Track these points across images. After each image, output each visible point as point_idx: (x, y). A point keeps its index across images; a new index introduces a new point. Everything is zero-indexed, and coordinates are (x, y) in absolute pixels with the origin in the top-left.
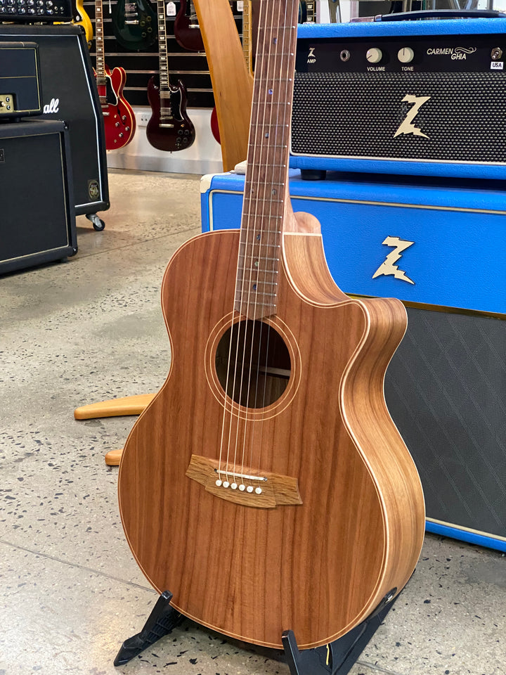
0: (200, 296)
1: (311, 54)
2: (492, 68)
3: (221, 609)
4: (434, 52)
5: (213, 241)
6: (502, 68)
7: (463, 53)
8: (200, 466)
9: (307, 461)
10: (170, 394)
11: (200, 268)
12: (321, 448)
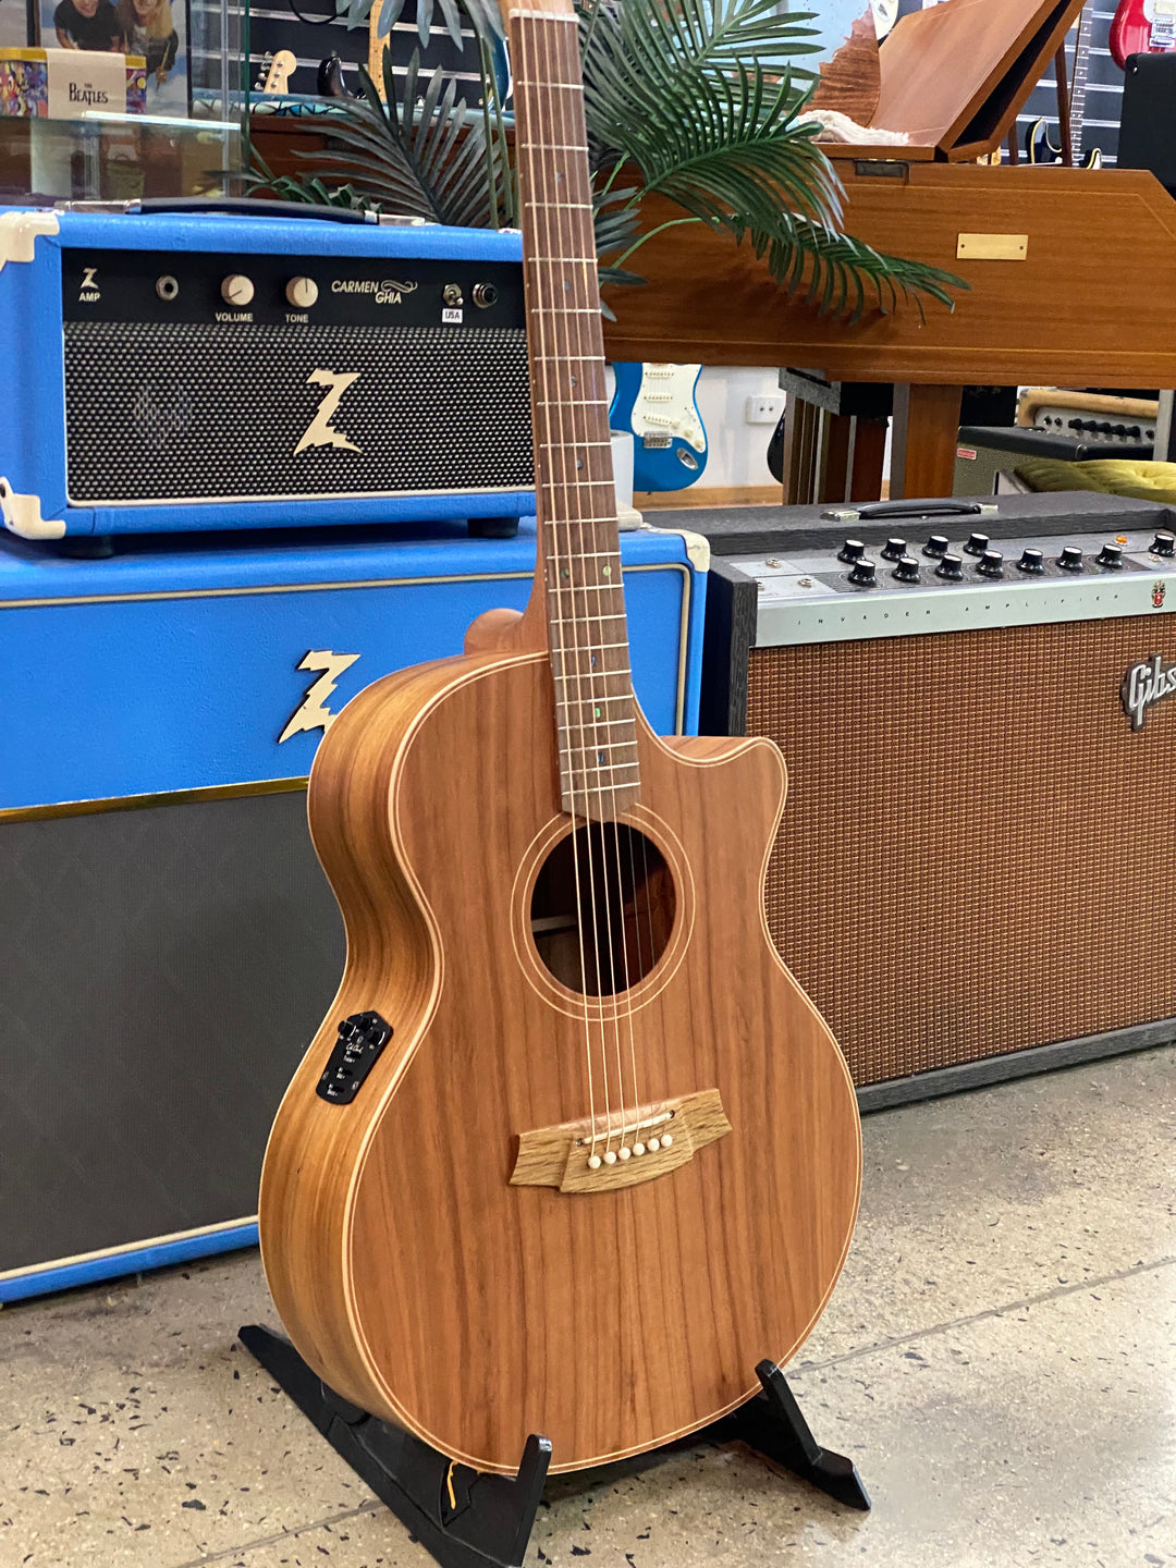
1: (87, 282)
2: (444, 320)
4: (344, 287)
6: (460, 320)
8: (543, 1150)
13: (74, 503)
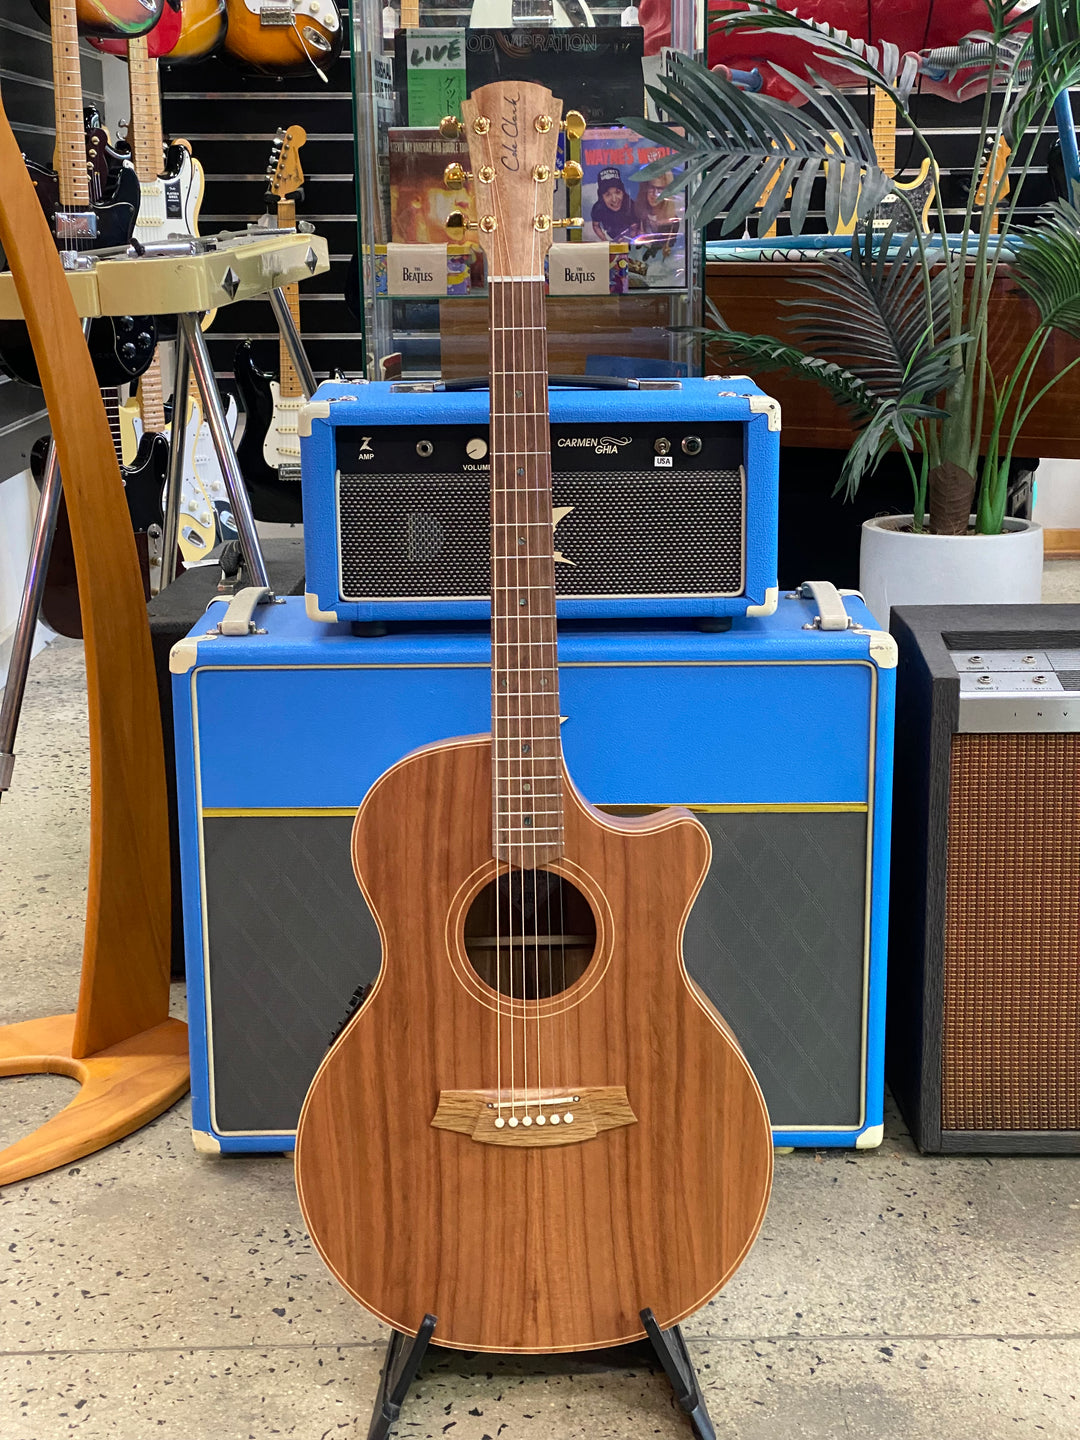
0: (427, 847)
1: (365, 447)
2: (656, 464)
3: (513, 1317)
4: (568, 443)
5: (442, 763)
6: (671, 465)
7: (613, 445)
8: (458, 1105)
9: (638, 1058)
10: (386, 1006)
11: (423, 804)
12: (658, 1034)
13: (346, 598)
